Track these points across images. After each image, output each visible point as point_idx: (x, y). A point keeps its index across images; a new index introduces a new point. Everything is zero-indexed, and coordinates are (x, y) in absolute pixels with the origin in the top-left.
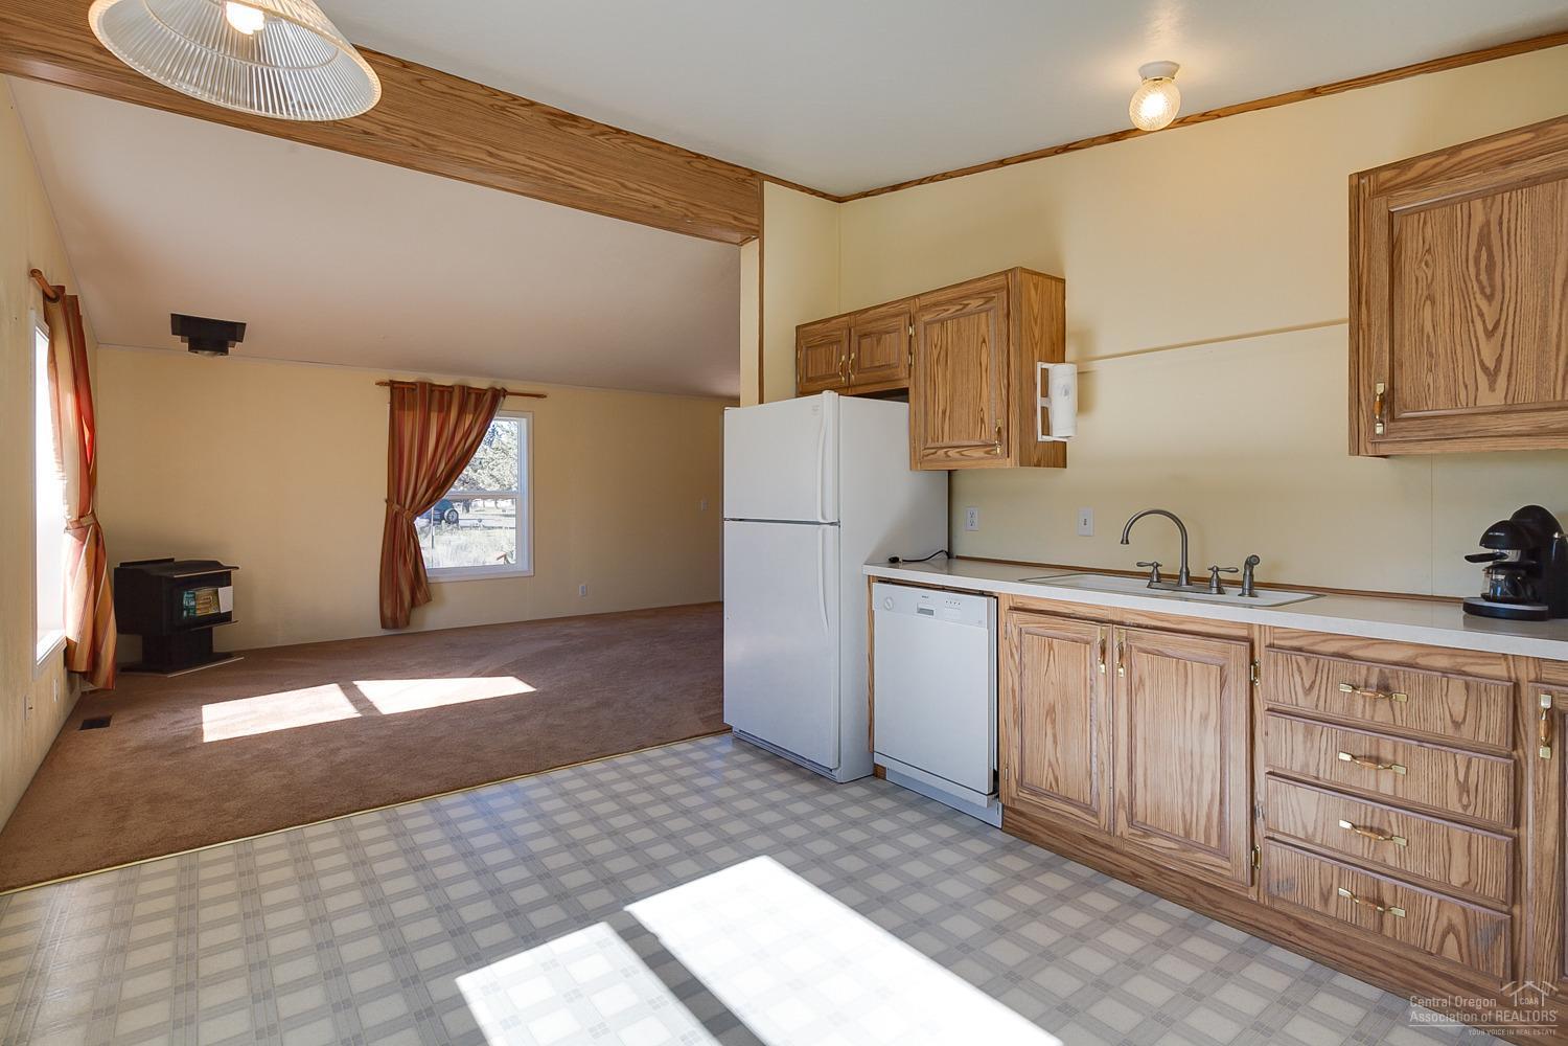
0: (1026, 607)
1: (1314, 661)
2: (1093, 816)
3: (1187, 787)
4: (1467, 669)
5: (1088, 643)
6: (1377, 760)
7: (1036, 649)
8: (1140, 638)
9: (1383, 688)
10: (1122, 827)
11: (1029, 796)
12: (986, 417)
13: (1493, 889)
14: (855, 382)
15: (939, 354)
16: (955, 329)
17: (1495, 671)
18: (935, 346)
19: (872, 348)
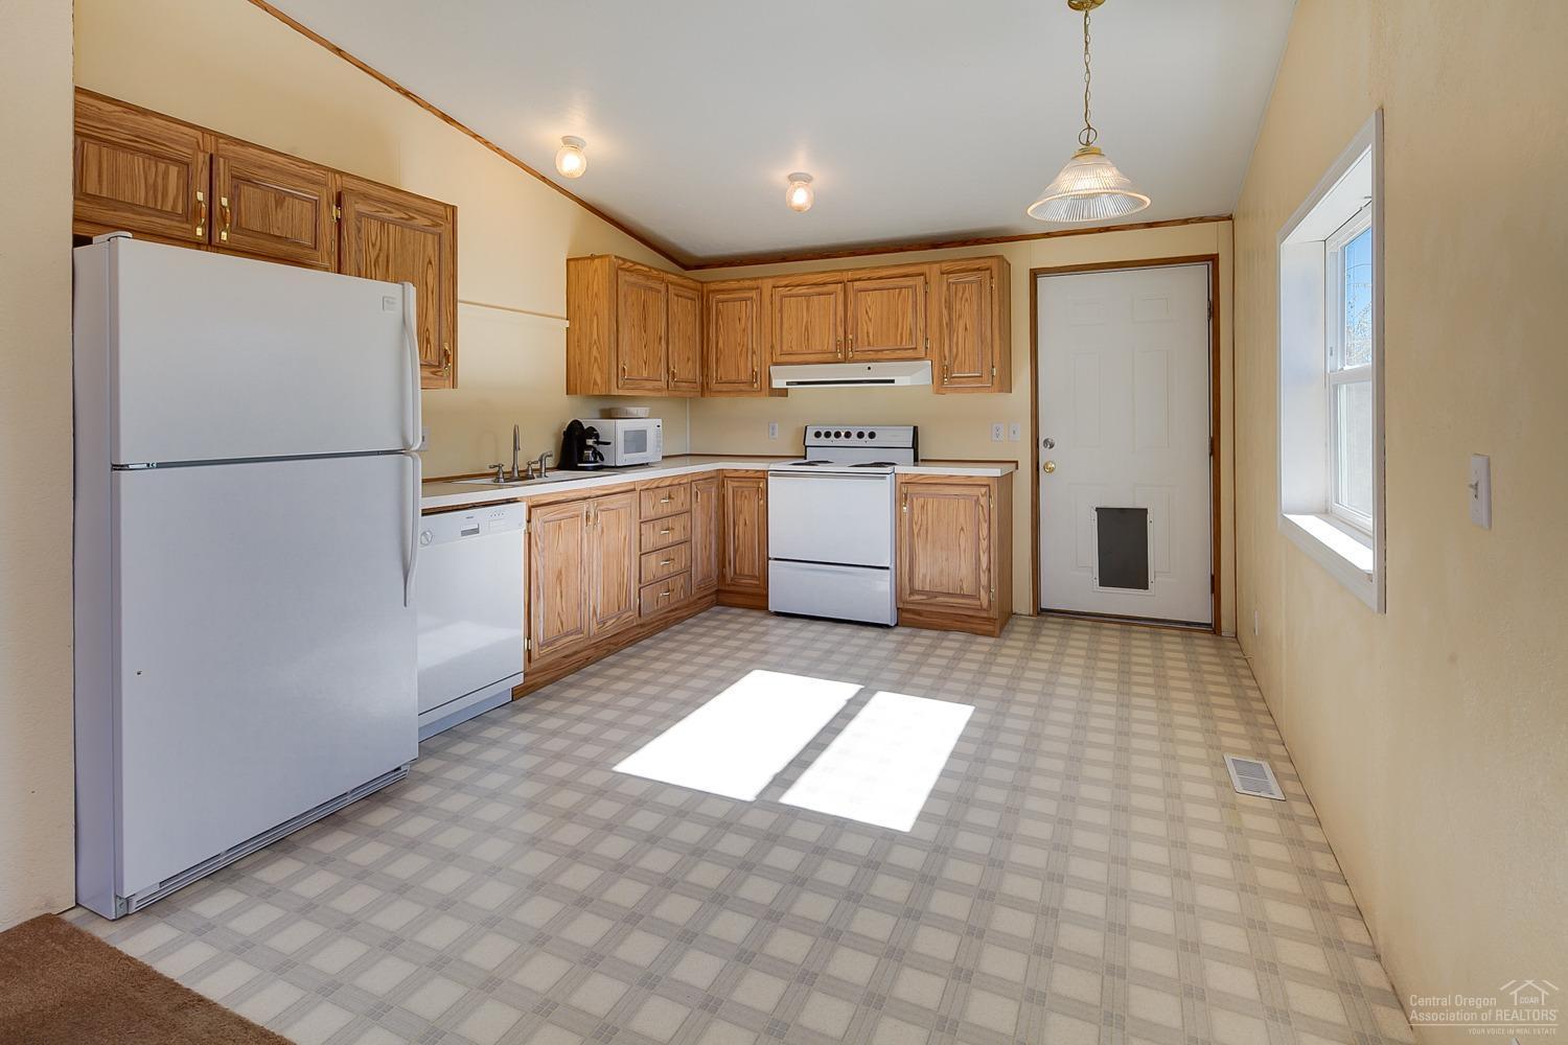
0: (540, 503)
1: (654, 493)
2: (581, 633)
3: (619, 581)
4: (681, 482)
5: (579, 516)
6: (668, 529)
7: (551, 532)
8: (602, 503)
9: (670, 497)
10: (594, 628)
11: (546, 650)
12: (431, 338)
13: (689, 564)
14: (227, 243)
15: (378, 256)
16: (398, 236)
17: (685, 481)
18: (373, 245)
19: (267, 206)
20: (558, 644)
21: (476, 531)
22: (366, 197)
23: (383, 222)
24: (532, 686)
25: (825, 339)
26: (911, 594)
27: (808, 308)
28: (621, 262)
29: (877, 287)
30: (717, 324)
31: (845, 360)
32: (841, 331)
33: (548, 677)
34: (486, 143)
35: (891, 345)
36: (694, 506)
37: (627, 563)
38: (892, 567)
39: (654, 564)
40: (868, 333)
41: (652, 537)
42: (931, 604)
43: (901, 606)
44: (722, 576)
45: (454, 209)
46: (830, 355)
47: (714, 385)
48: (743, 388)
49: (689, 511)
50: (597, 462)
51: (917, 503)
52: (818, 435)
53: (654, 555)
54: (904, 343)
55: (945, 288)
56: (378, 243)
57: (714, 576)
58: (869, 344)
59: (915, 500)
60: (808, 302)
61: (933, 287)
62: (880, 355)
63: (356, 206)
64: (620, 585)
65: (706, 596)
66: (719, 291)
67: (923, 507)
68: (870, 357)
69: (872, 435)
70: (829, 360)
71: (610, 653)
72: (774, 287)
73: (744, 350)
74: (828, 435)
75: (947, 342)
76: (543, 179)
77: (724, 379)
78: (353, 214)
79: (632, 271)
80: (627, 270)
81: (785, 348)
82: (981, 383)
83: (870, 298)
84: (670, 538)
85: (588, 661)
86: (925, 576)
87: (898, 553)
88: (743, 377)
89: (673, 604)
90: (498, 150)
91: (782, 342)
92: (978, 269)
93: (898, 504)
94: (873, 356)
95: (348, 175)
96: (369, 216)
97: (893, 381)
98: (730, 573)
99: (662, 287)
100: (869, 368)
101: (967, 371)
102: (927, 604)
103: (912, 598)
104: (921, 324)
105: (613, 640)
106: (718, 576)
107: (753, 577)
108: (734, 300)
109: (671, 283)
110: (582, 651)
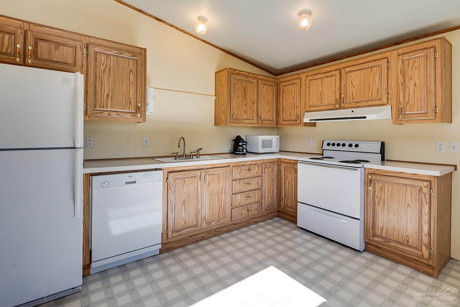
0: (174, 171)
1: (240, 167)
2: (196, 227)
3: (219, 206)
4: (257, 163)
5: (196, 177)
6: (248, 184)
7: (179, 184)
8: (209, 172)
9: (249, 170)
10: (204, 225)
11: (175, 234)
12: (132, 102)
13: (260, 199)
14: (31, 64)
15: (105, 69)
16: (115, 61)
17: (259, 163)
18: (103, 64)
19: (50, 49)
20: (182, 232)
21: (135, 182)
22: (100, 45)
23: (108, 55)
24: (171, 248)
25: (330, 98)
26: (373, 236)
27: (322, 84)
28: (233, 71)
29: (358, 69)
30: (283, 96)
31: (340, 108)
32: (338, 94)
33: (180, 244)
34: (177, 28)
35: (366, 98)
36: (264, 174)
37: (223, 197)
38: (362, 219)
39: (240, 199)
40: (352, 93)
41: (238, 187)
42: (386, 245)
43: (367, 241)
44: (279, 205)
45: (145, 50)
46: (332, 106)
47: (281, 122)
48: (293, 123)
49: (261, 176)
50: (243, 152)
51: (378, 186)
52: (329, 144)
53: (239, 195)
54: (373, 97)
55: (400, 63)
56: (105, 64)
57: (275, 204)
58: (353, 99)
59: (376, 183)
60: (322, 81)
61: (393, 64)
62: (359, 104)
63: (95, 49)
64: (220, 208)
65: (271, 213)
66: (284, 81)
67: (381, 188)
68: (354, 105)
69: (357, 146)
70: (332, 108)
71: (215, 235)
72: (306, 77)
73: (293, 106)
74: (333, 145)
75: (401, 94)
76: (204, 41)
77: (285, 119)
78: (93, 53)
79: (239, 74)
80: (236, 74)
81: (311, 104)
82: (427, 116)
83: (353, 75)
84: (249, 188)
85: (203, 239)
86: (382, 228)
87: (366, 211)
88: (293, 118)
89: (250, 216)
90: (182, 31)
91: (309, 101)
92: (425, 48)
93: (366, 185)
94: (355, 105)
95: (92, 37)
96: (101, 53)
97: (365, 117)
98: (282, 204)
99: (255, 81)
100: (353, 111)
101: (416, 109)
102: (383, 245)
103: (374, 239)
104: (385, 85)
105: (218, 230)
106: (277, 205)
107: (292, 208)
108: (289, 85)
109: (260, 79)
110: (199, 234)
